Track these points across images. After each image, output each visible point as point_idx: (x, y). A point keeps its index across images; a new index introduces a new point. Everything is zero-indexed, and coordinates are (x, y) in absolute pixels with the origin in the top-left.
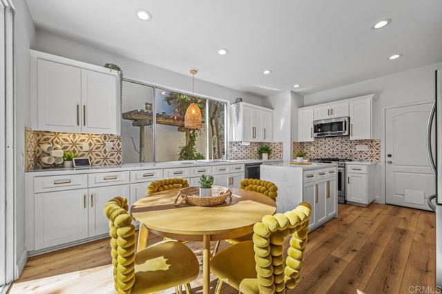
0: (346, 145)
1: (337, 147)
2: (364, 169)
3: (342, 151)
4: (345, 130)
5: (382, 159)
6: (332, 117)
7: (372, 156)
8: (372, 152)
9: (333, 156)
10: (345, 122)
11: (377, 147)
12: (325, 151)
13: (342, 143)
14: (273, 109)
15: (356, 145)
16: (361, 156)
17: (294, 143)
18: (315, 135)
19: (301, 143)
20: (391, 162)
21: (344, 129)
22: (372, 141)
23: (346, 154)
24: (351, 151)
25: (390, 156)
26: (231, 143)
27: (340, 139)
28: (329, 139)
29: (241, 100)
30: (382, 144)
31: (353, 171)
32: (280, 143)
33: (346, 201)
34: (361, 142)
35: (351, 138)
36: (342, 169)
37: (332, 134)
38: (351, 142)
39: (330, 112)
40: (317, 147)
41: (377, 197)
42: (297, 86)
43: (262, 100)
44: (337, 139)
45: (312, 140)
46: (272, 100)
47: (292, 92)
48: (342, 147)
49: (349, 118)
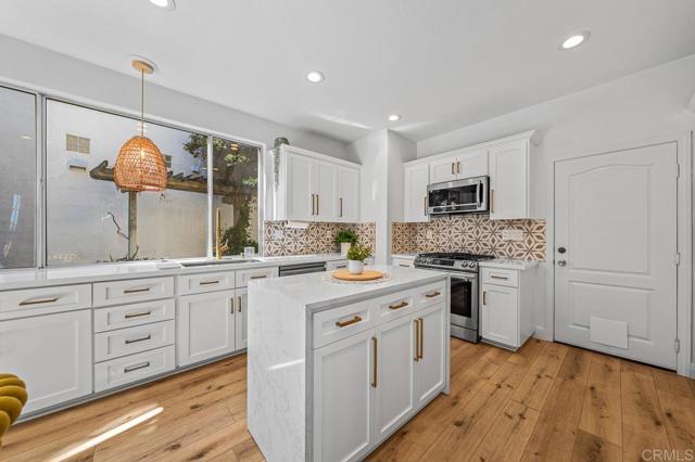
0: (485, 228)
1: (470, 232)
2: (514, 278)
3: (478, 240)
4: (481, 201)
5: (549, 256)
6: (460, 177)
7: (529, 251)
8: (530, 242)
9: (463, 248)
10: (481, 185)
11: (539, 233)
12: (450, 240)
13: (478, 225)
14: (359, 162)
15: (502, 228)
16: (510, 250)
17: (395, 225)
18: (431, 210)
19: (410, 225)
20: (564, 263)
21: (478, 199)
22: (530, 223)
23: (485, 245)
24: (493, 241)
25: (562, 250)
26: (269, 224)
27: (474, 218)
28: (457, 217)
29: (286, 141)
30: (549, 228)
31: (493, 280)
32: (371, 225)
33: (479, 340)
34: (511, 223)
35: (493, 217)
36: (473, 275)
37: (458, 208)
38: (493, 225)
39: (456, 167)
40: (438, 233)
41: (539, 328)
42: (394, 118)
43: (344, 147)
44: (470, 217)
45: (426, 219)
46: (359, 147)
47: (390, 131)
48: (478, 232)
49: (489, 178)
